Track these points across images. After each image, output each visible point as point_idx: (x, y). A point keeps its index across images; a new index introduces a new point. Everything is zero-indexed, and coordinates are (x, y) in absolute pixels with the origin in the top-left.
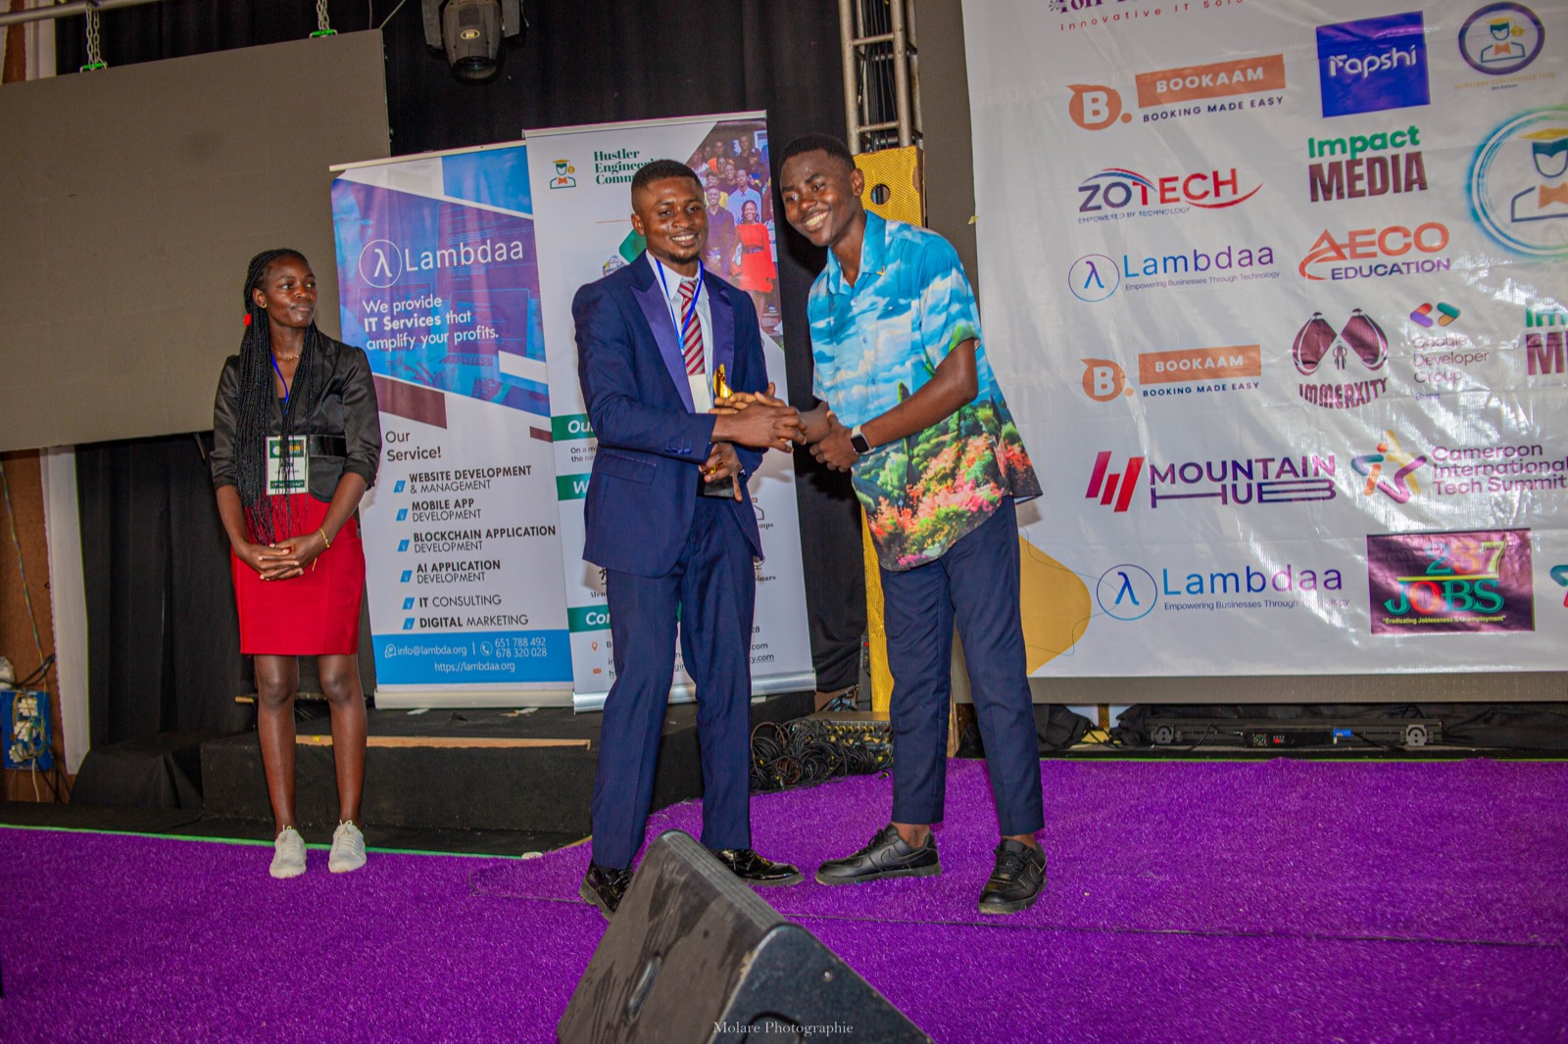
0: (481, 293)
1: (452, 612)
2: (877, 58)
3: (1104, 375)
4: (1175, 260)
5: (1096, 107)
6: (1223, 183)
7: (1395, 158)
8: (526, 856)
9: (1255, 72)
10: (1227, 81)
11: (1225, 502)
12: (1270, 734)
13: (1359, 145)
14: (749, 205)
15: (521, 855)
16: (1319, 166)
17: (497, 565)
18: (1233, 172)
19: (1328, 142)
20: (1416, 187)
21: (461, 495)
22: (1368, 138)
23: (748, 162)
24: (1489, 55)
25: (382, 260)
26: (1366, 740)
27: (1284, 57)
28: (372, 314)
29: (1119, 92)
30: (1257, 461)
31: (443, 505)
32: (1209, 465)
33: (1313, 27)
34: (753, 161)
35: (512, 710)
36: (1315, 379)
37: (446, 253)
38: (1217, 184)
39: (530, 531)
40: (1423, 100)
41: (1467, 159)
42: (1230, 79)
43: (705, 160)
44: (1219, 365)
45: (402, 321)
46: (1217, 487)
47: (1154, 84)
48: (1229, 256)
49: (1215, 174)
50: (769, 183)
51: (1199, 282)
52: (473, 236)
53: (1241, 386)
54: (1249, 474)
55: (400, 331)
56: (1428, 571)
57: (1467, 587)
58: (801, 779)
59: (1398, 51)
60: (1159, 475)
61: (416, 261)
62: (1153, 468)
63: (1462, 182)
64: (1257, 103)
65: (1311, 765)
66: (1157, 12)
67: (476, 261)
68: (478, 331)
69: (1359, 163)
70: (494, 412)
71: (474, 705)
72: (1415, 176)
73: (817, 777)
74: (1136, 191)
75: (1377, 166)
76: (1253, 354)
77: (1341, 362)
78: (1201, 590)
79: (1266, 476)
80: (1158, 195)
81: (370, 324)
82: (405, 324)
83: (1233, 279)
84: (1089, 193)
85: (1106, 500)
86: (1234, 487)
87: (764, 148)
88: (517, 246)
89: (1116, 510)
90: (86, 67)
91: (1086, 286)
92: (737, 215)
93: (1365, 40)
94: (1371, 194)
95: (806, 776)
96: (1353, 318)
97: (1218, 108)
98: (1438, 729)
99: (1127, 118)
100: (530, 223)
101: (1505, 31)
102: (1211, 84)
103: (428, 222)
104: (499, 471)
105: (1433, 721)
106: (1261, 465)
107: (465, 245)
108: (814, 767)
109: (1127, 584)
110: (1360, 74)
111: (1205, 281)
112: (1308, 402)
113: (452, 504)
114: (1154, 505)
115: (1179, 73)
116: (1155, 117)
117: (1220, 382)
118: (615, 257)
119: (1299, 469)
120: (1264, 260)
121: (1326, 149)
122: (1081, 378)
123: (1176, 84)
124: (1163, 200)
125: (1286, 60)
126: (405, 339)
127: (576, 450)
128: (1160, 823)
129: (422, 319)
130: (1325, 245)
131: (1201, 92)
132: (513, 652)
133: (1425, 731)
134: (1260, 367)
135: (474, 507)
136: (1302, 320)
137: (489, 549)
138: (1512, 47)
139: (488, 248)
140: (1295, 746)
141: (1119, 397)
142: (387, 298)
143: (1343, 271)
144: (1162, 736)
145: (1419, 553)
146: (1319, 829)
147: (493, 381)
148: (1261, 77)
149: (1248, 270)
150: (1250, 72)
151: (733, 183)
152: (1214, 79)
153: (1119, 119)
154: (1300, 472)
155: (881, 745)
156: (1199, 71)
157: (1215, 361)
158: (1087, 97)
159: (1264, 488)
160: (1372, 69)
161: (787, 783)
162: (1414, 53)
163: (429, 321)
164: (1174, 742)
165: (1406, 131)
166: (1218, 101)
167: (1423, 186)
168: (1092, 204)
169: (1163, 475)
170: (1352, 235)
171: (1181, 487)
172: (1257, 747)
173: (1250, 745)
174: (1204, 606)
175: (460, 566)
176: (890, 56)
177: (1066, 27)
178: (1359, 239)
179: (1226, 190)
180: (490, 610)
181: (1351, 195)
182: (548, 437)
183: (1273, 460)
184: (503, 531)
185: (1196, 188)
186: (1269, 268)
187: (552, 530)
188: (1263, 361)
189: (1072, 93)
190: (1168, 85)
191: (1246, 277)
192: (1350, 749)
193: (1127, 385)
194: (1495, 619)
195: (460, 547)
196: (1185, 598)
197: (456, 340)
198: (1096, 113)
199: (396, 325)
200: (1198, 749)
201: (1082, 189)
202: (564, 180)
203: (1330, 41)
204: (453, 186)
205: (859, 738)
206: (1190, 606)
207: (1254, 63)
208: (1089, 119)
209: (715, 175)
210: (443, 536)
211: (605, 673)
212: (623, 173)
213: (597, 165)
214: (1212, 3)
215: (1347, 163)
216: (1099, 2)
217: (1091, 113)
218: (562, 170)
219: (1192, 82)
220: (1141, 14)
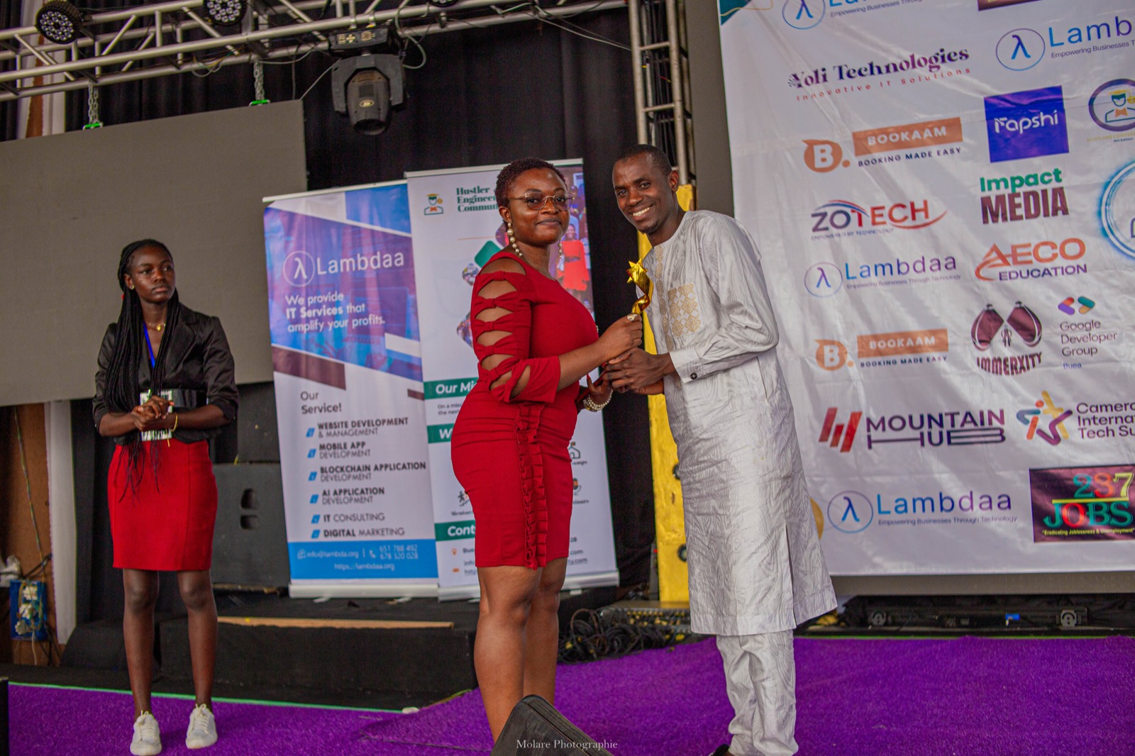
0: (372, 290)
1: (348, 525)
2: (662, 121)
3: (832, 351)
4: (883, 267)
5: (824, 155)
6: (918, 211)
7: (1044, 192)
8: (406, 711)
9: (940, 130)
10: (919, 137)
11: (923, 444)
12: (958, 618)
13: (1017, 182)
14: (570, 228)
15: (401, 709)
16: (989, 198)
17: (382, 491)
18: (925, 203)
19: (994, 181)
20: (1060, 213)
21: (356, 439)
22: (1024, 178)
24: (1111, 117)
25: (301, 266)
26: (1031, 622)
27: (962, 119)
28: (292, 305)
29: (841, 146)
30: (946, 414)
31: (343, 446)
32: (911, 418)
33: (982, 98)
34: (573, 195)
35: (392, 599)
36: (988, 354)
37: (347, 261)
38: (914, 211)
39: (407, 466)
40: (1064, 149)
41: (1096, 193)
42: (922, 135)
44: (917, 343)
45: (314, 311)
46: (917, 434)
47: (866, 139)
48: (923, 264)
49: (912, 205)
50: (584, 211)
51: (901, 282)
52: (367, 248)
53: (934, 359)
54: (941, 425)
55: (313, 318)
56: (1076, 495)
57: (1105, 507)
58: (609, 652)
59: (1044, 114)
60: (874, 425)
61: (325, 267)
62: (869, 421)
63: (1095, 209)
64: (942, 152)
65: (991, 641)
66: (868, 87)
67: (369, 267)
68: (370, 319)
69: (1018, 195)
70: (381, 378)
71: (364, 595)
72: (1059, 205)
73: (621, 651)
74: (854, 217)
75: (1031, 198)
76: (942, 336)
77: (1007, 342)
78: (906, 510)
79: (953, 425)
80: (870, 219)
81: (291, 313)
82: (316, 314)
83: (926, 280)
84: (818, 218)
85: (835, 444)
86: (930, 434)
87: (581, 186)
88: (399, 257)
89: (843, 450)
90: (88, 126)
91: (818, 286)
93: (1020, 106)
94: (1027, 218)
95: (612, 649)
96: (1016, 309)
97: (913, 156)
98: (1085, 614)
99: (846, 164)
100: (409, 240)
101: (1123, 99)
102: (907, 139)
103: (334, 240)
104: (384, 421)
105: (1080, 608)
106: (949, 418)
107: (361, 255)
108: (618, 643)
109: (850, 506)
110: (1017, 132)
111: (906, 282)
112: (983, 371)
113: (349, 446)
114: (870, 447)
115: (884, 131)
116: (867, 163)
117: (918, 356)
118: (472, 264)
119: (978, 420)
120: (949, 266)
121: (994, 185)
122: (814, 353)
123: (882, 139)
125: (962, 122)
126: (316, 324)
127: (444, 406)
128: (883, 686)
129: (329, 309)
130: (994, 255)
131: (901, 145)
132: (393, 556)
133: (1075, 615)
134: (947, 345)
135: (365, 448)
136: (978, 311)
137: (377, 479)
138: (1128, 111)
139: (378, 257)
140: (978, 626)
141: (843, 368)
142: (304, 293)
143: (1008, 274)
144: (877, 620)
145: (1069, 482)
146: (1004, 690)
147: (380, 355)
148: (945, 134)
149: (938, 274)
150: (936, 130)
152: (910, 136)
153: (840, 165)
154: (979, 423)
155: (667, 626)
156: (899, 130)
157: (914, 341)
158: (817, 148)
159: (952, 434)
160: (1026, 127)
161: (599, 655)
162: (1056, 116)
163: (334, 311)
164: (886, 624)
165: (1051, 172)
166: (913, 151)
167: (1065, 212)
168: (822, 226)
169: (876, 424)
170: (1014, 248)
171: (889, 434)
172: (948, 627)
173: (943, 626)
174: (908, 522)
175: (355, 492)
176: (672, 120)
177: (801, 98)
178: (1019, 251)
179: (920, 216)
180: (376, 524)
181: (1012, 219)
182: (423, 397)
183: (958, 413)
184: (386, 466)
185: (898, 214)
186: (953, 272)
187: (423, 466)
188: (950, 341)
189: (806, 146)
190: (877, 140)
191: (936, 279)
192: (1019, 629)
193: (849, 358)
194: (1127, 531)
195: (355, 477)
196: (894, 516)
197: (354, 326)
199: (311, 313)
200: (904, 629)
201: (814, 215)
202: (435, 209)
203: (994, 108)
204: (354, 213)
205: (652, 622)
206: (898, 522)
207: (940, 124)
208: (818, 164)
210: (342, 469)
211: (462, 572)
212: (477, 204)
213: (459, 198)
214: (907, 81)
215: (1009, 195)
216: (825, 80)
217: (820, 160)
218: (433, 202)
219: (894, 137)
220: (855, 89)
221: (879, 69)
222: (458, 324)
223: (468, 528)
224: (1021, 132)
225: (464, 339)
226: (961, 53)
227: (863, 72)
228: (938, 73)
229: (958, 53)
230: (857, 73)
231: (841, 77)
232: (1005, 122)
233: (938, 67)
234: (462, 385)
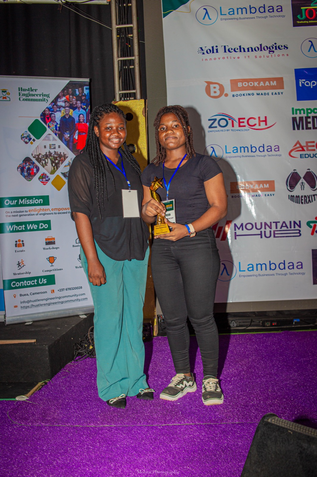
4: (244, 148)
5: (215, 90)
6: (263, 121)
8: (18, 399)
9: (273, 82)
11: (261, 237)
12: (272, 322)
13: (309, 111)
14: (81, 116)
15: (15, 398)
16: (296, 118)
18: (266, 117)
19: (299, 110)
22: (312, 109)
23: (82, 99)
26: (305, 323)
27: (283, 78)
29: (224, 86)
32: (256, 223)
33: (294, 69)
34: (83, 98)
36: (293, 193)
38: (260, 121)
42: (264, 84)
43: (64, 96)
44: (260, 187)
46: (258, 232)
47: (237, 83)
48: (264, 147)
49: (259, 118)
50: (89, 108)
51: (253, 156)
53: (268, 195)
54: (270, 228)
62: (235, 225)
64: (274, 94)
66: (238, 58)
69: (309, 117)
74: (230, 122)
76: (272, 184)
77: (302, 188)
78: (253, 270)
79: (276, 228)
80: (237, 124)
84: (212, 121)
85: (217, 236)
86: (265, 232)
87: (87, 93)
89: (221, 240)
92: (76, 119)
94: (313, 129)
96: (307, 172)
97: (260, 94)
99: (226, 95)
102: (258, 85)
106: (274, 224)
109: (225, 268)
110: (310, 87)
111: (255, 156)
112: (291, 201)
114: (235, 238)
115: (247, 80)
116: (237, 96)
118: (26, 132)
119: (288, 225)
120: (276, 150)
121: (298, 112)
123: (245, 84)
124: (240, 126)
125: (284, 80)
127: (8, 212)
130: (298, 145)
131: (254, 88)
134: (274, 188)
136: (289, 172)
140: (280, 326)
143: (304, 155)
144: (233, 324)
148: (275, 85)
149: (271, 153)
151: (75, 106)
152: (259, 84)
153: (223, 96)
154: (289, 226)
156: (253, 80)
158: (212, 86)
159: (276, 232)
160: (314, 85)
164: (237, 326)
166: (260, 92)
168: (213, 126)
169: (239, 227)
170: (307, 143)
171: (245, 232)
172: (266, 327)
173: (263, 325)
174: (254, 276)
177: (204, 60)
178: (309, 144)
179: (263, 124)
181: (306, 129)
185: (252, 122)
186: (278, 153)
188: (276, 186)
189: (206, 84)
190: (242, 84)
191: (270, 156)
192: (299, 326)
196: (247, 273)
198: (215, 92)
201: (209, 120)
202: (5, 98)
203: (299, 74)
206: (249, 276)
207: (273, 79)
208: (212, 94)
209: (68, 102)
211: (19, 307)
212: (30, 98)
213: (19, 93)
214: (258, 57)
215: (305, 117)
216: (217, 52)
217: (213, 92)
218: (4, 94)
219: (251, 84)
220: (232, 58)
221: (244, 49)
222: (18, 165)
223: (23, 282)
224: (312, 87)
225: (21, 174)
226: (284, 46)
227: (236, 50)
228: (273, 55)
229: (283, 46)
230: (233, 50)
231: (225, 52)
232: (304, 82)
233: (273, 52)
234: (20, 200)
